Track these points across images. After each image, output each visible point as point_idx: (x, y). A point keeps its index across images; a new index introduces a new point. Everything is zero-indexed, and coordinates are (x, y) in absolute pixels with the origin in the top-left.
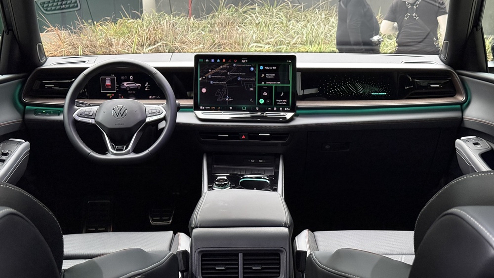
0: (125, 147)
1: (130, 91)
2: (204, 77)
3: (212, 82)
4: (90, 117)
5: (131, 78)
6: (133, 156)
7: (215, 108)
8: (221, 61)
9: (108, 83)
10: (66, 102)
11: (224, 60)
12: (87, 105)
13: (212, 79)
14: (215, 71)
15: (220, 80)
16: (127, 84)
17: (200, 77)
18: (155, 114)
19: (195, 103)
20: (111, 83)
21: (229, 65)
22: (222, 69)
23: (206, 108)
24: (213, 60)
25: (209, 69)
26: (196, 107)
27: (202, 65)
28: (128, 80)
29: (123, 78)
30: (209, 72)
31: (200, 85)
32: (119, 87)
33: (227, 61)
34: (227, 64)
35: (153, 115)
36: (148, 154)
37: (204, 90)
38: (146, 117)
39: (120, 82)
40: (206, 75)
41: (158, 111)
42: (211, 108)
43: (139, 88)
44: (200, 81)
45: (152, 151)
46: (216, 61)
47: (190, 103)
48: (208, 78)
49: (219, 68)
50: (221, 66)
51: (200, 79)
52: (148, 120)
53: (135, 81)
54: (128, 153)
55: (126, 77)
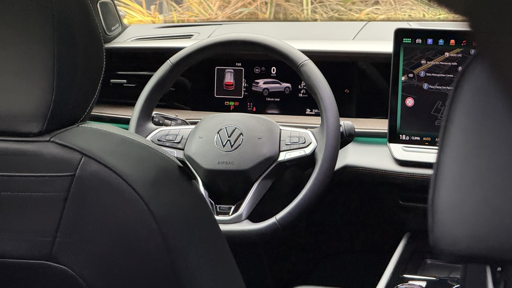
0: (233, 208)
1: (268, 96)
2: (411, 75)
3: (426, 86)
4: (175, 145)
5: (274, 70)
6: (248, 226)
7: (429, 139)
8: (447, 42)
9: (229, 78)
10: (133, 114)
11: (452, 41)
12: (179, 122)
13: (426, 79)
14: (432, 63)
15: (442, 81)
16: (265, 83)
17: (403, 75)
18: (295, 147)
19: (392, 127)
20: (235, 79)
21: (461, 52)
22: (447, 60)
23: (413, 138)
24: (430, 41)
25: (421, 58)
26: (393, 137)
27: (409, 49)
28: (267, 75)
29: (257, 71)
30: (421, 65)
31: (403, 91)
32: (248, 89)
33: (458, 44)
34: (458, 50)
35: (292, 147)
36: (274, 224)
37: (410, 102)
38: (280, 151)
39: (252, 78)
40: (416, 72)
41: (302, 141)
42: (422, 138)
43: (287, 92)
44: (404, 82)
45: (282, 219)
46: (436, 42)
47: (381, 125)
48: (418, 76)
49: (442, 58)
50: (447, 54)
51: (403, 78)
52: (283, 157)
53: (280, 78)
54: (237, 220)
55: (263, 68)
